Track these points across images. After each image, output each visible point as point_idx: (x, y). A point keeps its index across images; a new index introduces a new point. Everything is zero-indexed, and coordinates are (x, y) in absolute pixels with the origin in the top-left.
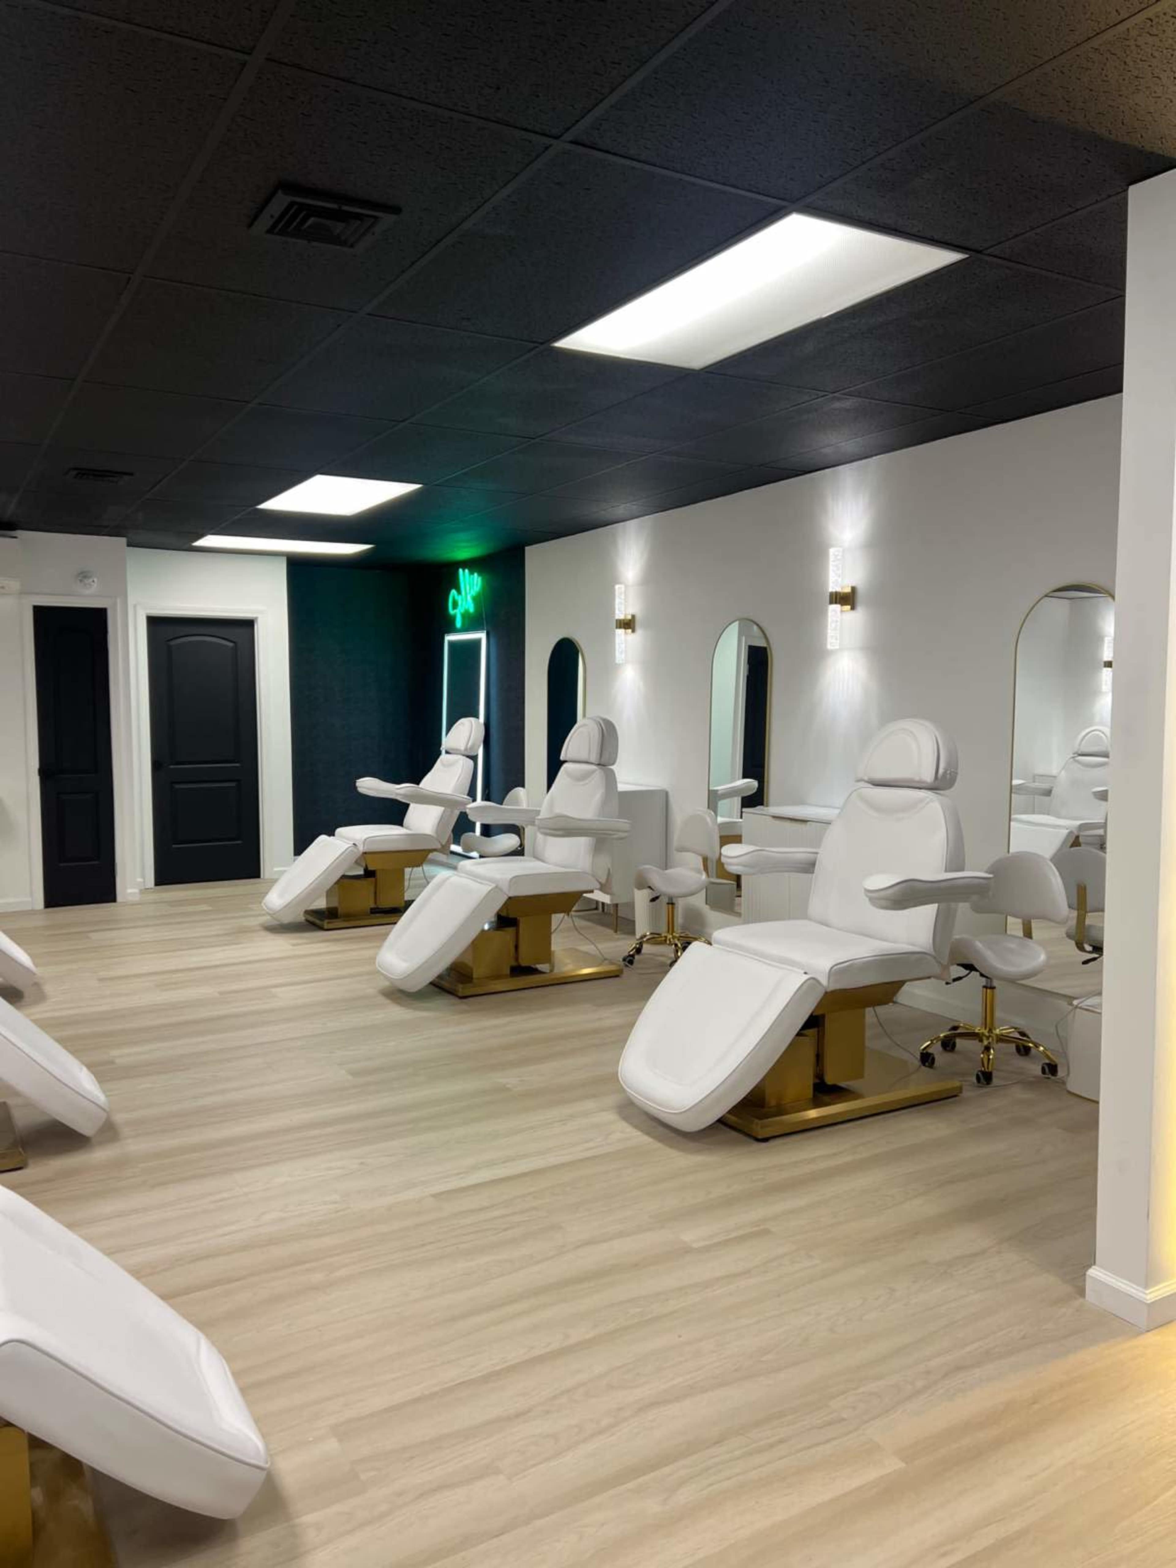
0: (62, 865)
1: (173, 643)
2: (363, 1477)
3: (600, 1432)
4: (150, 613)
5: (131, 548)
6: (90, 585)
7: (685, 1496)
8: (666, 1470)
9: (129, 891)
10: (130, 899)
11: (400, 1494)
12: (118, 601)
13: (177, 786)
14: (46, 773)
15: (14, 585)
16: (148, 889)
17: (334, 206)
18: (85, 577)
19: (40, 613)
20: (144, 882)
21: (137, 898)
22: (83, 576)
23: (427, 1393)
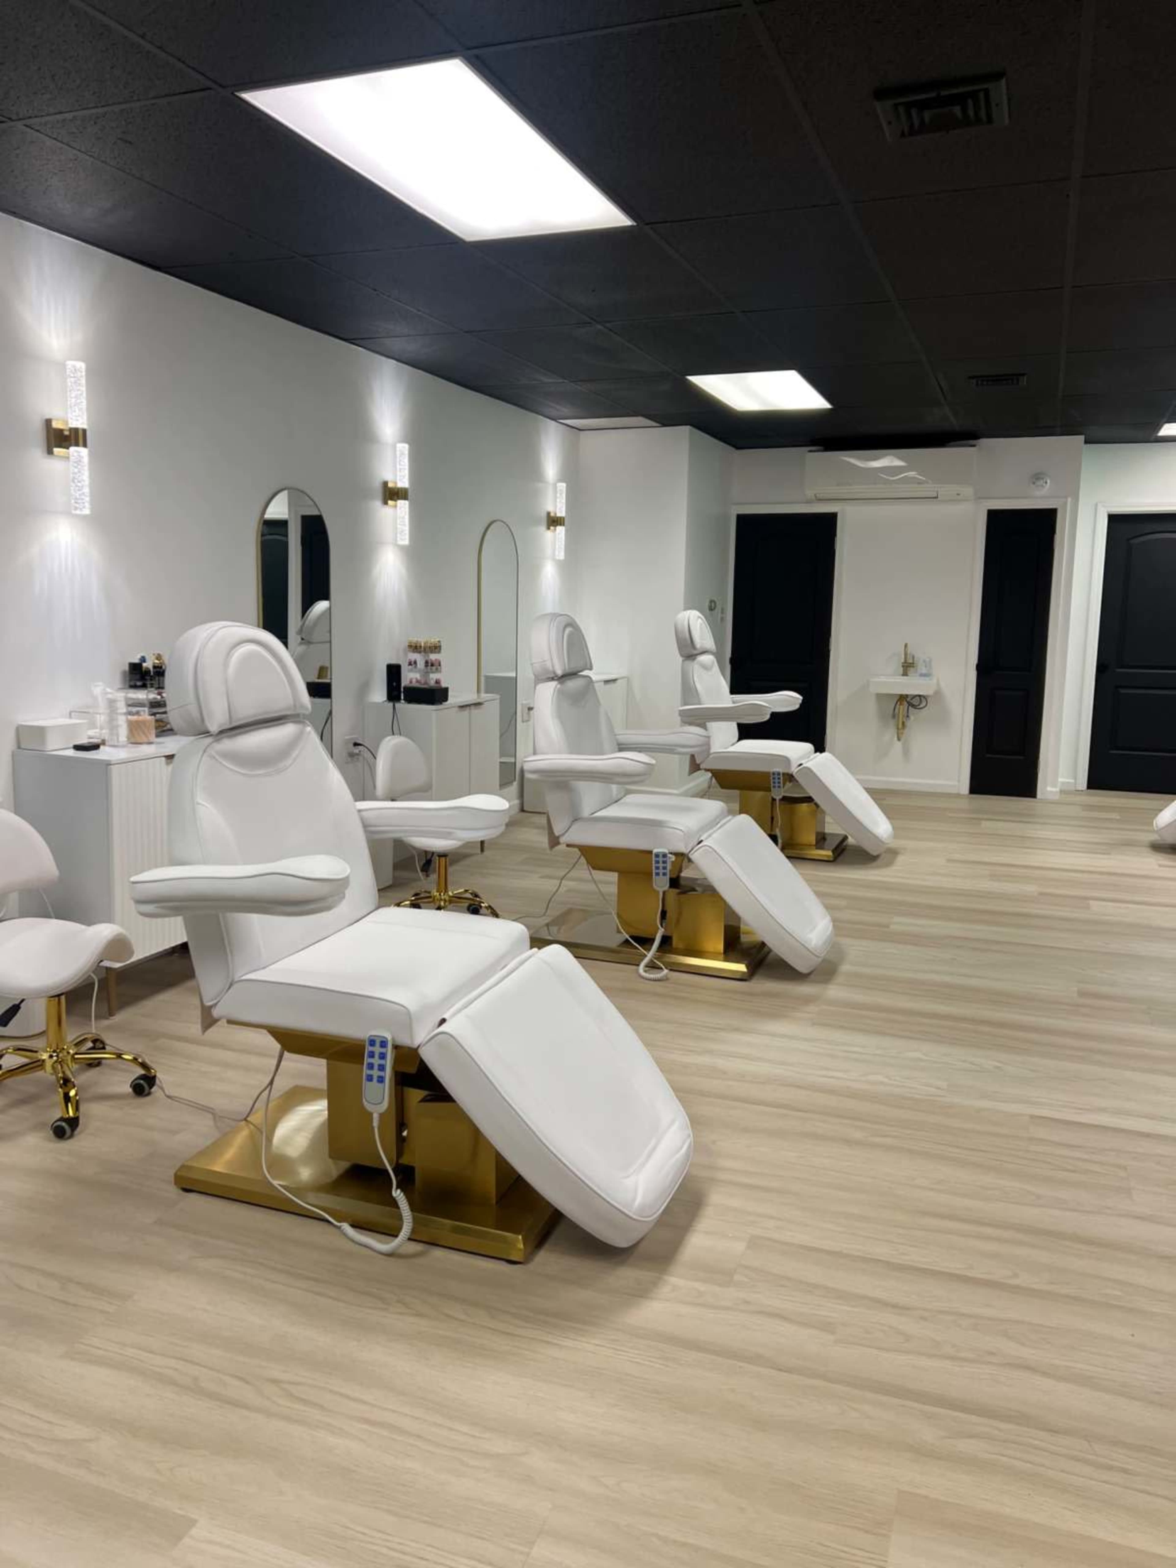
0: (988, 756)
1: (1132, 541)
2: (737, 1277)
3: (953, 1358)
4: (1111, 511)
5: (1088, 445)
6: (1042, 486)
7: (966, 1446)
8: (974, 1418)
9: (1049, 789)
10: (1050, 797)
11: (747, 1302)
12: (1069, 500)
13: (1123, 691)
14: (983, 669)
15: (968, 491)
16: (1078, 791)
17: (933, 95)
18: (1038, 479)
19: (994, 517)
20: (1075, 783)
21: (1057, 797)
22: (1037, 477)
23: (845, 1251)
